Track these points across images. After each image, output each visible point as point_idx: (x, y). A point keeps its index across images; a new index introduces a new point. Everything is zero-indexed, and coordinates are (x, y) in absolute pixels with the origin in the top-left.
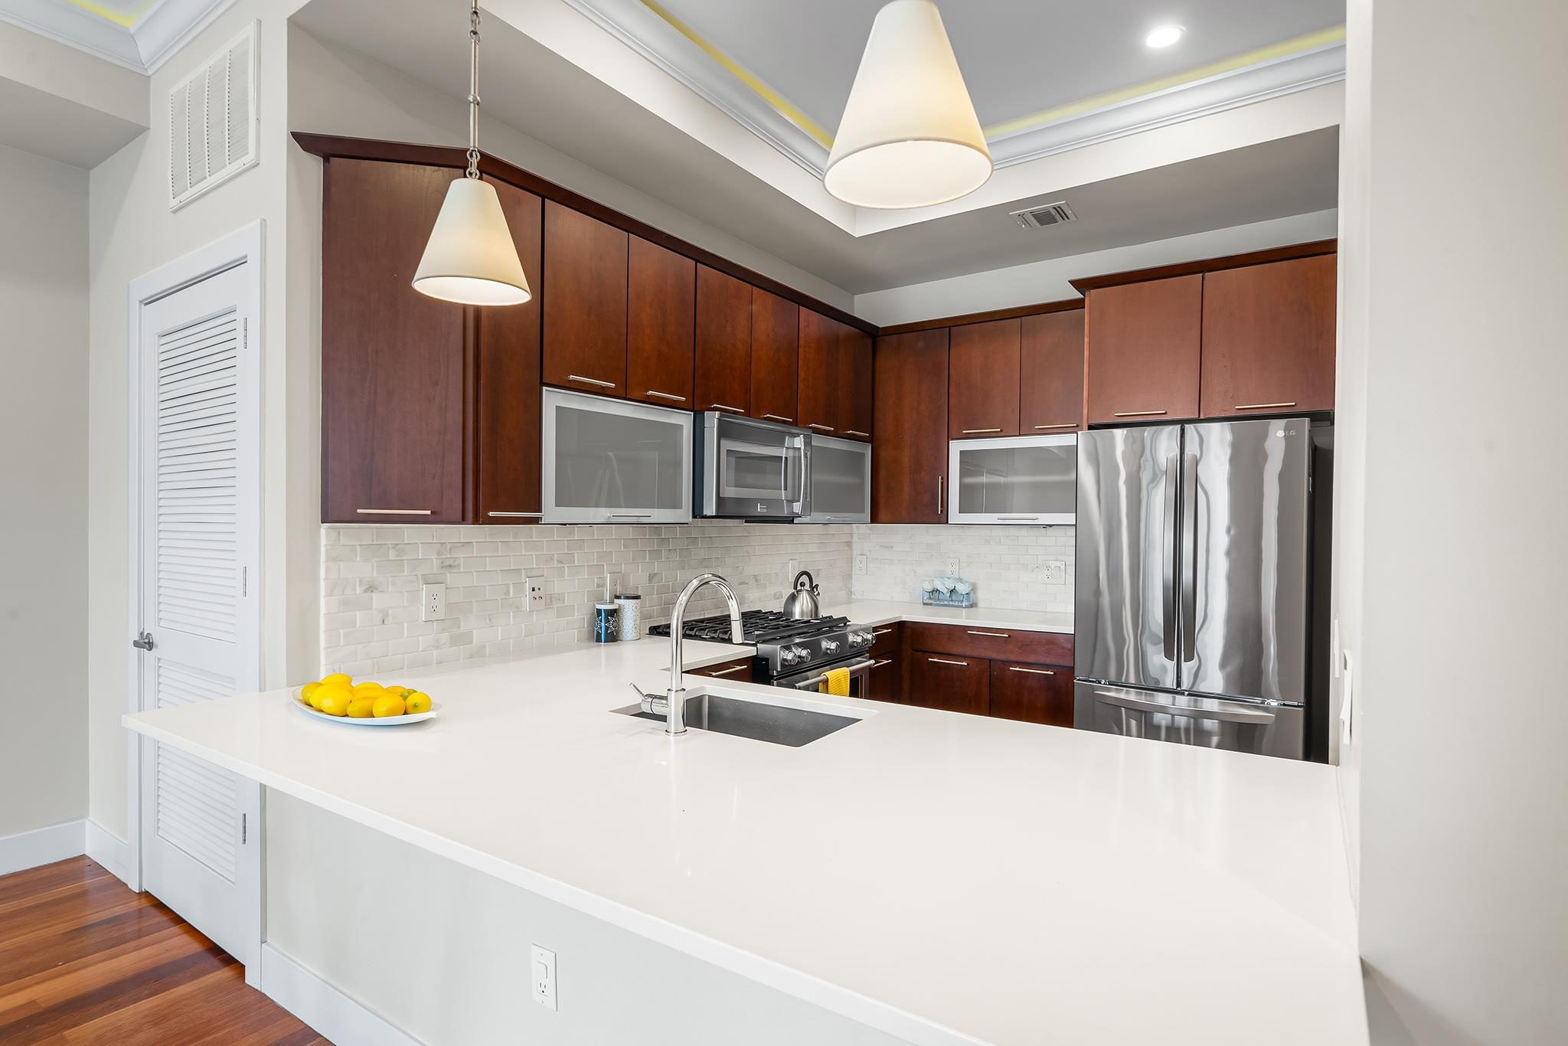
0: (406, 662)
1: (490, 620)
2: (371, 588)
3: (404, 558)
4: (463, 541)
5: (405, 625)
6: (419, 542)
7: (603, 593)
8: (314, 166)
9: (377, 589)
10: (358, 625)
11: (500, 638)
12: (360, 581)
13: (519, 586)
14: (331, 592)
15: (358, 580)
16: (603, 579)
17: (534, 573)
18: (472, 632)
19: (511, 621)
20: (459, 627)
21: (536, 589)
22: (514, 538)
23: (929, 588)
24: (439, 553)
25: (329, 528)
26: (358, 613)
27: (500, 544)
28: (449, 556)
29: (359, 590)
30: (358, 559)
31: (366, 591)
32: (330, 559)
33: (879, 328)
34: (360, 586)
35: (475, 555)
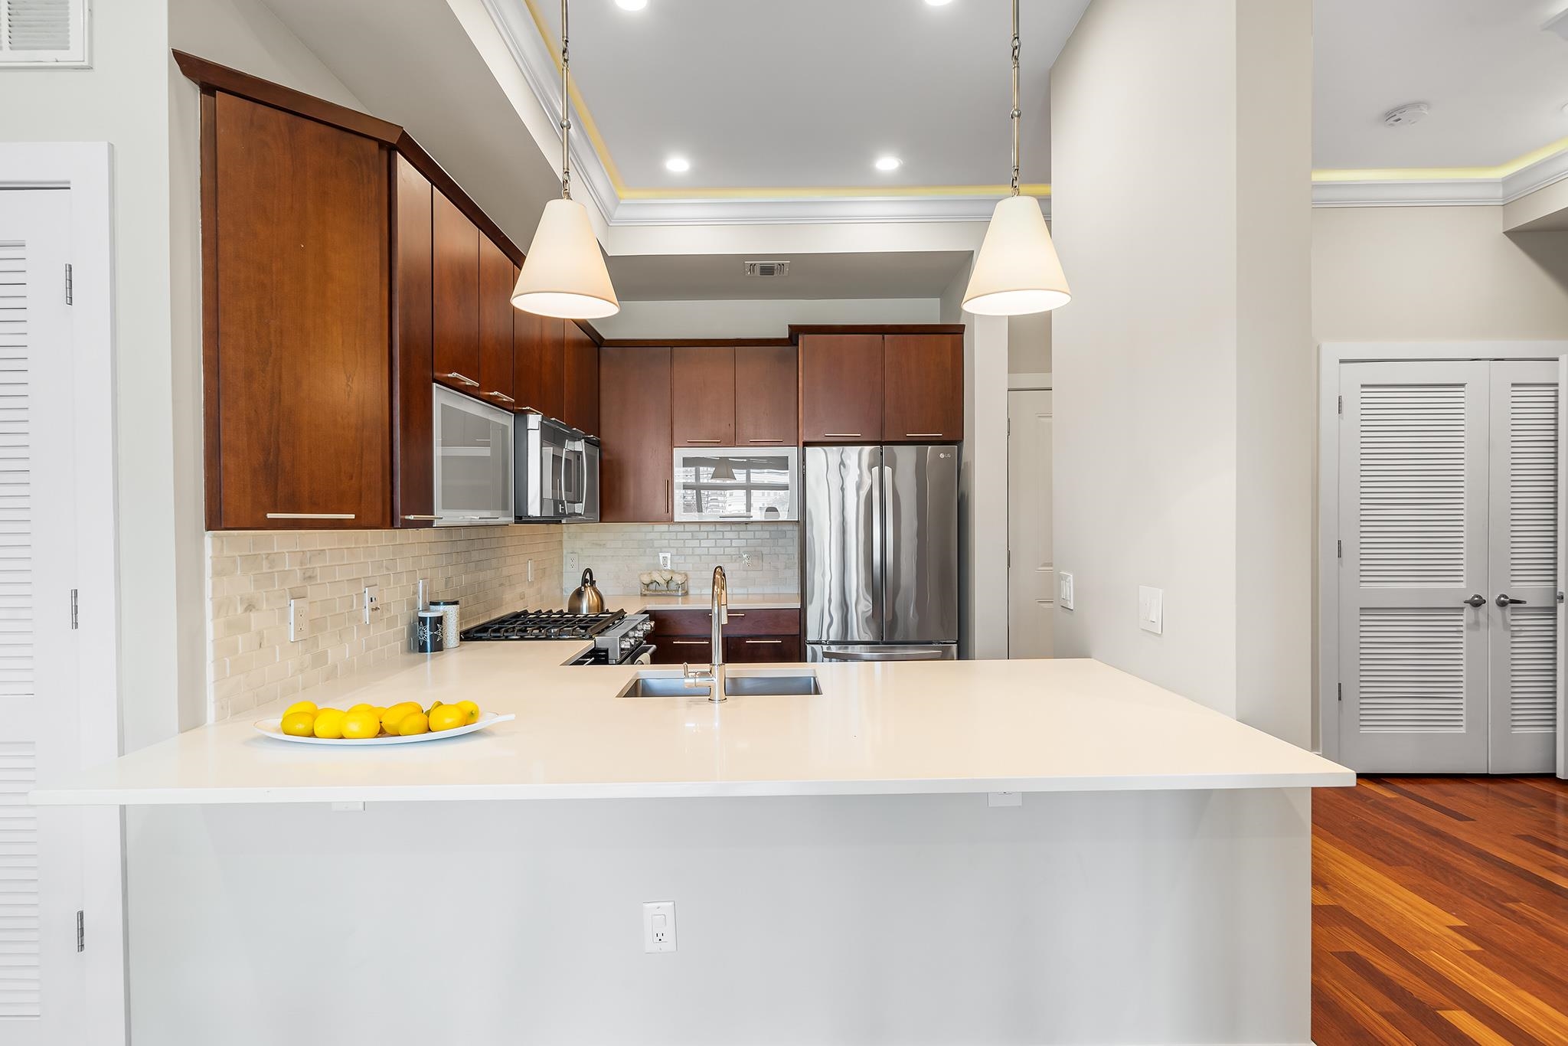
0: (279, 691)
1: (340, 637)
2: (250, 607)
3: (274, 570)
4: (318, 548)
5: (277, 647)
6: (285, 551)
7: (416, 601)
8: (192, 93)
9: (254, 607)
10: (240, 652)
11: (347, 656)
12: (241, 599)
13: (360, 595)
14: (217, 613)
15: (239, 598)
16: (416, 585)
17: (371, 582)
18: (327, 651)
19: (355, 637)
20: (318, 646)
21: (373, 599)
22: (356, 544)
23: (647, 580)
24: (302, 564)
25: (214, 536)
26: (240, 637)
27: (345, 551)
28: (308, 566)
29: (240, 610)
30: (239, 573)
31: (246, 610)
32: (217, 573)
33: (604, 339)
34: (241, 604)
35: (328, 564)
